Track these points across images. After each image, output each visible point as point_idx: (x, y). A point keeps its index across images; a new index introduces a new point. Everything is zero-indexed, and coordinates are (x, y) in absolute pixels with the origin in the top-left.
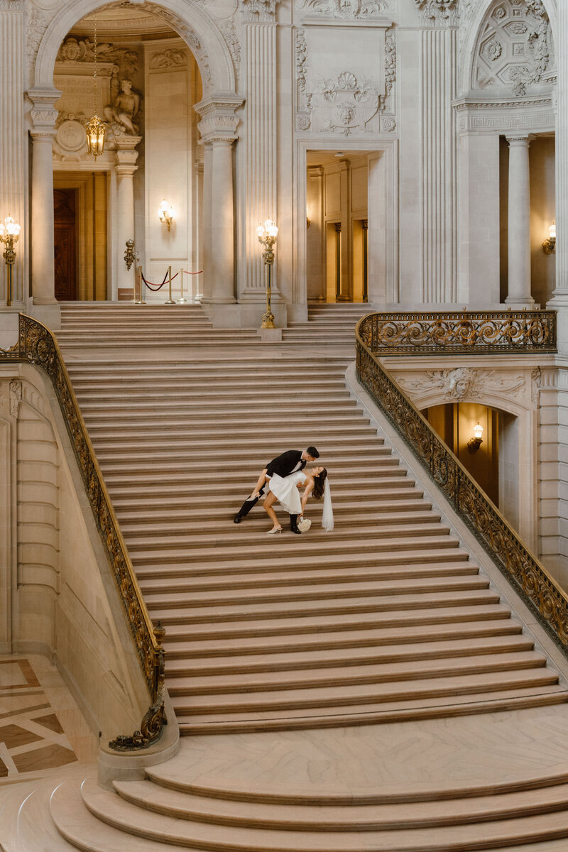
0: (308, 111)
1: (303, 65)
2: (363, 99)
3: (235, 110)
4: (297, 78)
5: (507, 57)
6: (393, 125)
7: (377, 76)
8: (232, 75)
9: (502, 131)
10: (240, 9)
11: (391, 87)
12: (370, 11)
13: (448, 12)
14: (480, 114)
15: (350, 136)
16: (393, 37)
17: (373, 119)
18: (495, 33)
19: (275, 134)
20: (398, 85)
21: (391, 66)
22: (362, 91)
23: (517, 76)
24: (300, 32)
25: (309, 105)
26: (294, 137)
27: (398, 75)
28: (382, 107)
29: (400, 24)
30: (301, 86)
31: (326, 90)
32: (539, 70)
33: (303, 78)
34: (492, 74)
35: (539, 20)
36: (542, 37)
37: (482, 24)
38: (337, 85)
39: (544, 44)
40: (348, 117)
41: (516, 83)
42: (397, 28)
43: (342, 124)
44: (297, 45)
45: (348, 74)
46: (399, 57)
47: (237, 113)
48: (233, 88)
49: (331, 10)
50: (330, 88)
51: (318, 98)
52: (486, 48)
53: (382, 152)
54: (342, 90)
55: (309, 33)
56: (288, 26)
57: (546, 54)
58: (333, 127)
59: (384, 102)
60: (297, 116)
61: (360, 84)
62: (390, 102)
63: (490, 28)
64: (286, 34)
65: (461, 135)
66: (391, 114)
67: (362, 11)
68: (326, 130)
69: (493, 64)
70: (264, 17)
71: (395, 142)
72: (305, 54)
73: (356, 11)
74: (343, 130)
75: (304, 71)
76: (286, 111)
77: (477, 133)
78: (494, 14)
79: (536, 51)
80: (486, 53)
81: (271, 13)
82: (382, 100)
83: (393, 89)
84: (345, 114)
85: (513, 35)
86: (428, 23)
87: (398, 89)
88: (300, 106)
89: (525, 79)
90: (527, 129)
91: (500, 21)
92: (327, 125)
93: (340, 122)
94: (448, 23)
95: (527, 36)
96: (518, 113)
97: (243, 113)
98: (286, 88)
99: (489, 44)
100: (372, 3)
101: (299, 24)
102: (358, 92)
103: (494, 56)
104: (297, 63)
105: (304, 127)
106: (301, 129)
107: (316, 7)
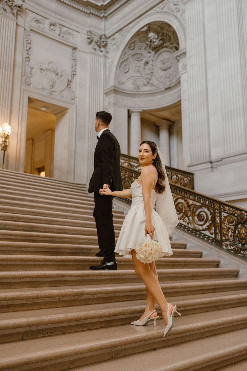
0: (30, 76)
1: (29, 51)
2: (60, 79)
4: (25, 56)
5: (132, 73)
6: (74, 97)
7: (68, 70)
9: (129, 107)
12: (65, 37)
13: (102, 49)
14: (120, 97)
15: (52, 96)
16: (75, 54)
17: (65, 91)
18: (128, 58)
19: (11, 79)
20: (77, 78)
21: (75, 67)
22: (60, 74)
23: (136, 82)
24: (29, 34)
25: (31, 73)
26: (22, 87)
27: (78, 72)
28: (69, 87)
29: (79, 48)
30: (27, 62)
31: (41, 68)
32: (148, 80)
33: (29, 58)
34: (124, 80)
35: (150, 53)
36: (151, 63)
37: (123, 51)
38: (47, 67)
39: (151, 66)
40: (52, 85)
41: (136, 86)
42: (78, 50)
43: (49, 88)
44: (26, 39)
45: (53, 64)
46: (78, 65)
49: (46, 29)
50: (43, 67)
51: (36, 71)
52: (122, 66)
53: (68, 109)
54: (50, 70)
55: (33, 36)
56: (22, 26)
57: (152, 72)
58: (43, 88)
59: (70, 84)
60: (24, 77)
61: (59, 71)
62: (73, 85)
63: (126, 55)
64: (21, 30)
65: (108, 107)
66: (72, 91)
67: (61, 36)
68: (40, 89)
69: (125, 75)
70: (10, 15)
71: (75, 105)
72: (31, 45)
73: (59, 34)
74: (49, 92)
75: (29, 53)
76: (18, 71)
77: (118, 106)
78: (129, 47)
79: (146, 71)
80: (122, 69)
81: (13, 14)
82: (69, 82)
83: (74, 78)
84: (51, 83)
85: (136, 62)
86: (93, 51)
87: (76, 80)
88: (26, 72)
89: (140, 83)
90: (141, 107)
91: (131, 52)
92: (40, 87)
93: (47, 87)
94: (102, 54)
95: (143, 62)
96: (136, 99)
98: (19, 59)
99: (124, 64)
100: (66, 34)
101: (28, 29)
102: (57, 74)
103: (125, 71)
104: (26, 48)
105: (27, 84)
106: (26, 84)
107: (38, 24)
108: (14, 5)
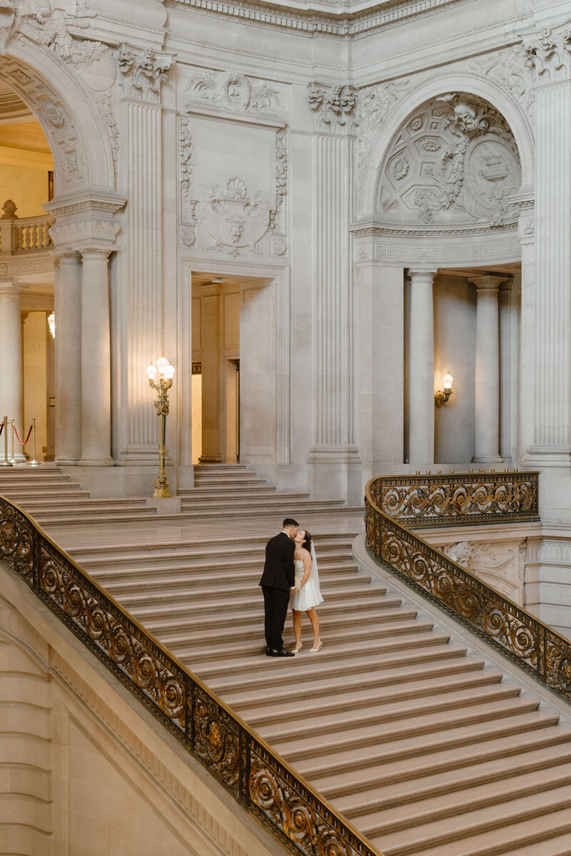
0: (192, 221)
1: (188, 163)
2: (253, 214)
3: (114, 214)
4: (181, 179)
5: (413, 178)
6: (283, 248)
7: (268, 186)
8: (110, 166)
9: (408, 263)
10: (118, 82)
11: (281, 202)
12: (260, 105)
13: (344, 118)
14: (386, 242)
15: (238, 258)
16: (284, 141)
17: (263, 239)
18: (405, 147)
19: (160, 247)
20: (289, 199)
21: (283, 176)
22: (252, 203)
23: (423, 200)
24: (184, 121)
25: (193, 215)
26: (179, 255)
27: (290, 188)
28: (272, 226)
29: (292, 126)
30: (184, 190)
31: (214, 198)
32: (451, 195)
33: (188, 181)
34: (396, 197)
35: (459, 136)
36: (458, 158)
37: (395, 135)
38: (225, 192)
39: (461, 166)
40: (238, 234)
41: (423, 209)
42: (288, 130)
43: (231, 242)
44: (181, 138)
45: (237, 181)
46: (290, 165)
47: (115, 216)
48: (111, 184)
49: (219, 98)
50: (218, 196)
51: (204, 207)
52: (393, 164)
53: (271, 280)
54: (231, 200)
55: (192, 121)
56: (172, 111)
57: (461, 178)
58: (220, 245)
59: (273, 220)
60: (181, 228)
61: (251, 195)
62: (281, 219)
63: (402, 141)
64: (170, 120)
65: (358, 265)
66: (281, 235)
67: (252, 105)
68: (213, 249)
69: (398, 184)
70: (149, 97)
71: (287, 269)
72: (190, 149)
73: (247, 103)
74: (231, 250)
75: (189, 171)
76: (170, 220)
77: (381, 264)
78: (410, 125)
79: (448, 173)
80: (391, 170)
81: (155, 92)
82: (273, 214)
83: (283, 203)
84: (235, 229)
85: (423, 152)
86: (324, 128)
87: (288, 204)
88: (184, 215)
89: (433, 203)
90: (435, 263)
91: (413, 134)
92: (214, 242)
93: (228, 239)
94: (345, 131)
95: (442, 154)
96: (424, 242)
97: (123, 217)
98: (170, 191)
99: (396, 160)
100: (262, 96)
101: (183, 111)
102: (248, 204)
103: (399, 175)
104: (181, 160)
105: (188, 244)
106: (185, 244)
107: (203, 92)
108: (156, 68)
